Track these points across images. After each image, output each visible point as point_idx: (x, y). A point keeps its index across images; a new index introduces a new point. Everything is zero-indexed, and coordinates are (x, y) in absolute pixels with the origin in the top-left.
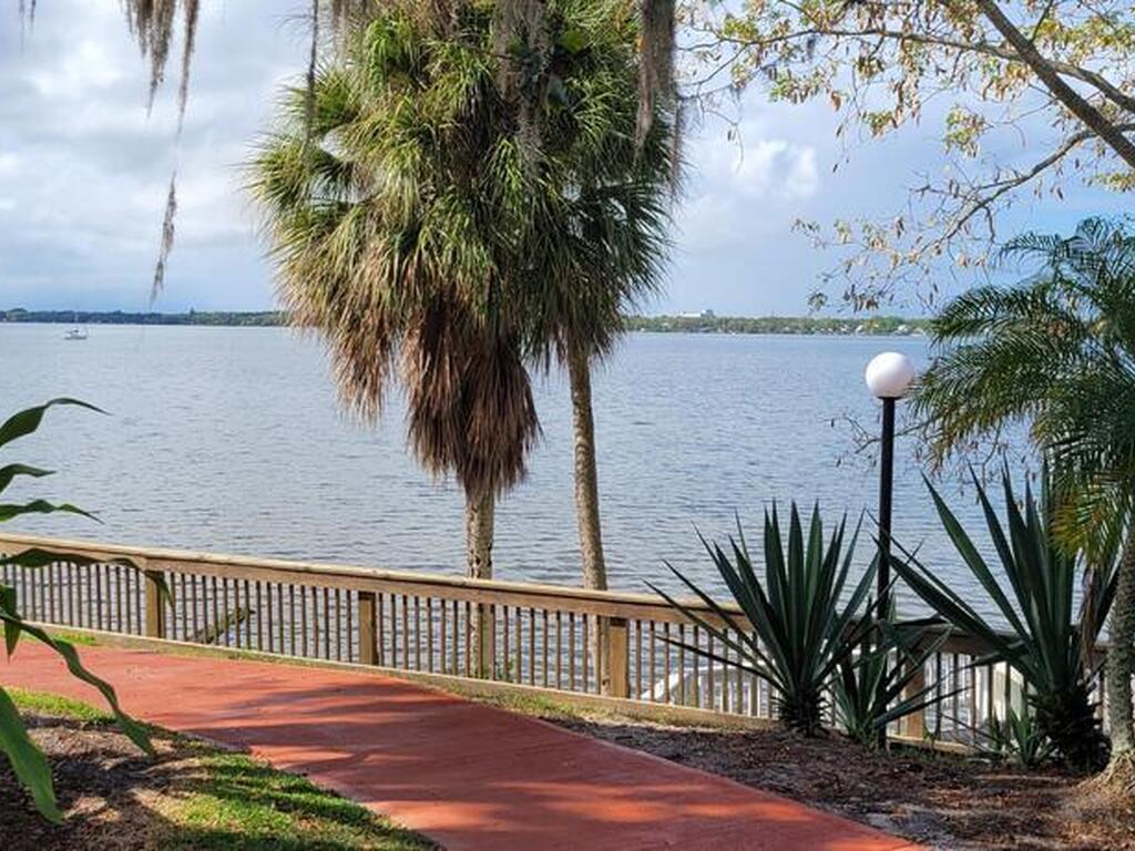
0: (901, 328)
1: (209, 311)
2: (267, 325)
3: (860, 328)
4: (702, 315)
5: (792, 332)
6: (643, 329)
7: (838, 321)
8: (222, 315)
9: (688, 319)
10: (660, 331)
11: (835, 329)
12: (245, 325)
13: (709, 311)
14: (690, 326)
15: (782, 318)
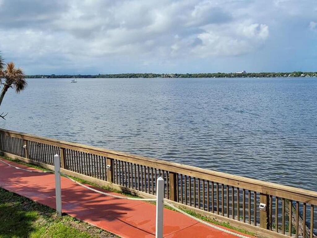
0: (302, 75)
1: (104, 74)
2: (120, 78)
3: (289, 75)
4: (242, 72)
5: (269, 77)
6: (226, 77)
7: (283, 73)
8: (107, 75)
9: (239, 74)
10: (231, 77)
11: (282, 76)
12: (114, 78)
13: (244, 71)
14: (239, 76)
15: (266, 73)
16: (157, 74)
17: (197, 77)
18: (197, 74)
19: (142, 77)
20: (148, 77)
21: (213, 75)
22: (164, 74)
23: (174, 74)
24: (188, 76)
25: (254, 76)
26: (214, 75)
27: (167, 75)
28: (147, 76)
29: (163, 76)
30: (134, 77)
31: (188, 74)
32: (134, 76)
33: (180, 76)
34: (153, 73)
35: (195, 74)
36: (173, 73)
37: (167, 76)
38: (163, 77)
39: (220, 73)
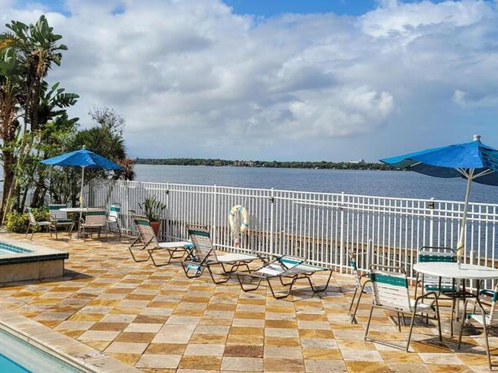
1: (144, 158)
2: (170, 164)
4: (360, 162)
5: (401, 170)
6: (334, 168)
8: (150, 160)
9: (354, 163)
10: (341, 169)
12: (160, 164)
13: (363, 160)
14: (355, 167)
16: (227, 160)
17: (289, 167)
18: (289, 163)
19: (204, 164)
20: (213, 165)
21: (314, 165)
22: (238, 161)
23: (254, 161)
24: (276, 165)
25: (378, 169)
26: (317, 164)
27: (243, 163)
28: (212, 163)
29: (237, 163)
30: (191, 164)
31: (275, 162)
32: (193, 162)
33: (263, 165)
34: (221, 159)
35: (286, 163)
36: (252, 160)
38: (237, 166)
39: (325, 163)
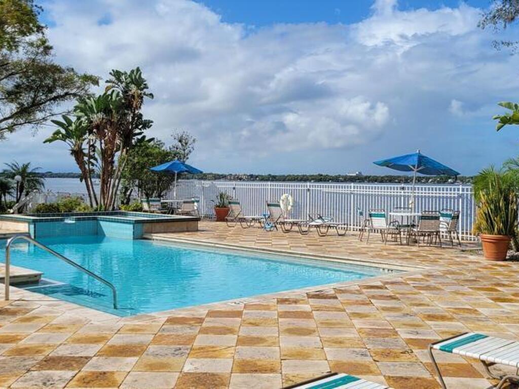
0: (449, 180)
3: (430, 181)
4: (357, 174)
5: (399, 182)
6: (330, 181)
7: (420, 177)
9: (351, 176)
10: (338, 182)
11: (419, 181)
13: (360, 173)
14: (352, 179)
15: (394, 176)
16: (221, 174)
17: (284, 180)
18: (284, 176)
19: (195, 178)
20: (206, 179)
21: (310, 178)
22: (231, 175)
23: (249, 174)
24: (271, 179)
25: (376, 181)
26: (313, 177)
27: (236, 176)
28: (204, 177)
29: (230, 177)
31: (269, 175)
33: (258, 179)
34: (213, 173)
35: (280, 176)
36: (246, 173)
37: (237, 178)
38: (231, 180)
39: (322, 175)
